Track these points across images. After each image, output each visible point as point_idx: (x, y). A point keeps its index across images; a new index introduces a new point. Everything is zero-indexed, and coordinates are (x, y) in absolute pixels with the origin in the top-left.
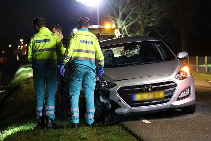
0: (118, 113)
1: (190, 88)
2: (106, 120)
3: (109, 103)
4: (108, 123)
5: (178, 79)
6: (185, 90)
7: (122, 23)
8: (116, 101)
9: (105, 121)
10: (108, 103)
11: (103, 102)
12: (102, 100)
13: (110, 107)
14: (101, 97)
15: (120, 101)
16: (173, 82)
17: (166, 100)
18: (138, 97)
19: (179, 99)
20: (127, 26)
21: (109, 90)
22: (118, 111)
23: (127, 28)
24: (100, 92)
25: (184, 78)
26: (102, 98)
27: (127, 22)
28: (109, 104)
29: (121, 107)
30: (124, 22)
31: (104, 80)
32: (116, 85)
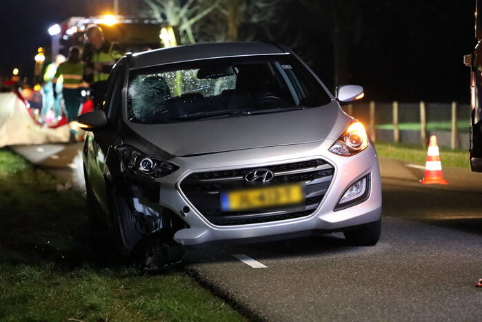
0: (183, 243)
1: (367, 177)
2: (149, 260)
3: (158, 214)
4: (155, 268)
5: (337, 154)
6: (355, 184)
7: (178, 13)
8: (178, 209)
9: (148, 263)
10: (154, 216)
11: (142, 214)
12: (139, 207)
13: (161, 227)
14: (136, 201)
15: (187, 209)
16: (325, 162)
17: (308, 207)
18: (234, 202)
19: (339, 206)
20: (193, 21)
21: (157, 180)
22: (181, 236)
23: (193, 27)
24: (135, 188)
25: (353, 152)
26: (140, 202)
27: (192, 11)
28: (159, 218)
29: (188, 227)
30: (184, 11)
31: (145, 155)
32: (176, 168)
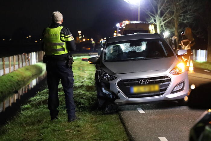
0: (117, 103)
1: (184, 82)
2: (106, 109)
4: (108, 112)
5: (173, 74)
6: (179, 84)
7: (160, 19)
8: (116, 92)
9: (106, 110)
10: (109, 94)
11: (105, 93)
12: (104, 91)
14: (103, 89)
15: (119, 92)
16: (168, 77)
17: (161, 93)
18: (135, 90)
19: (172, 92)
20: (165, 22)
21: (109, 82)
22: (117, 101)
23: (165, 24)
24: (103, 84)
25: (178, 74)
26: (105, 89)
27: (164, 19)
28: (111, 95)
29: (120, 98)
31: (106, 73)
32: (116, 78)
